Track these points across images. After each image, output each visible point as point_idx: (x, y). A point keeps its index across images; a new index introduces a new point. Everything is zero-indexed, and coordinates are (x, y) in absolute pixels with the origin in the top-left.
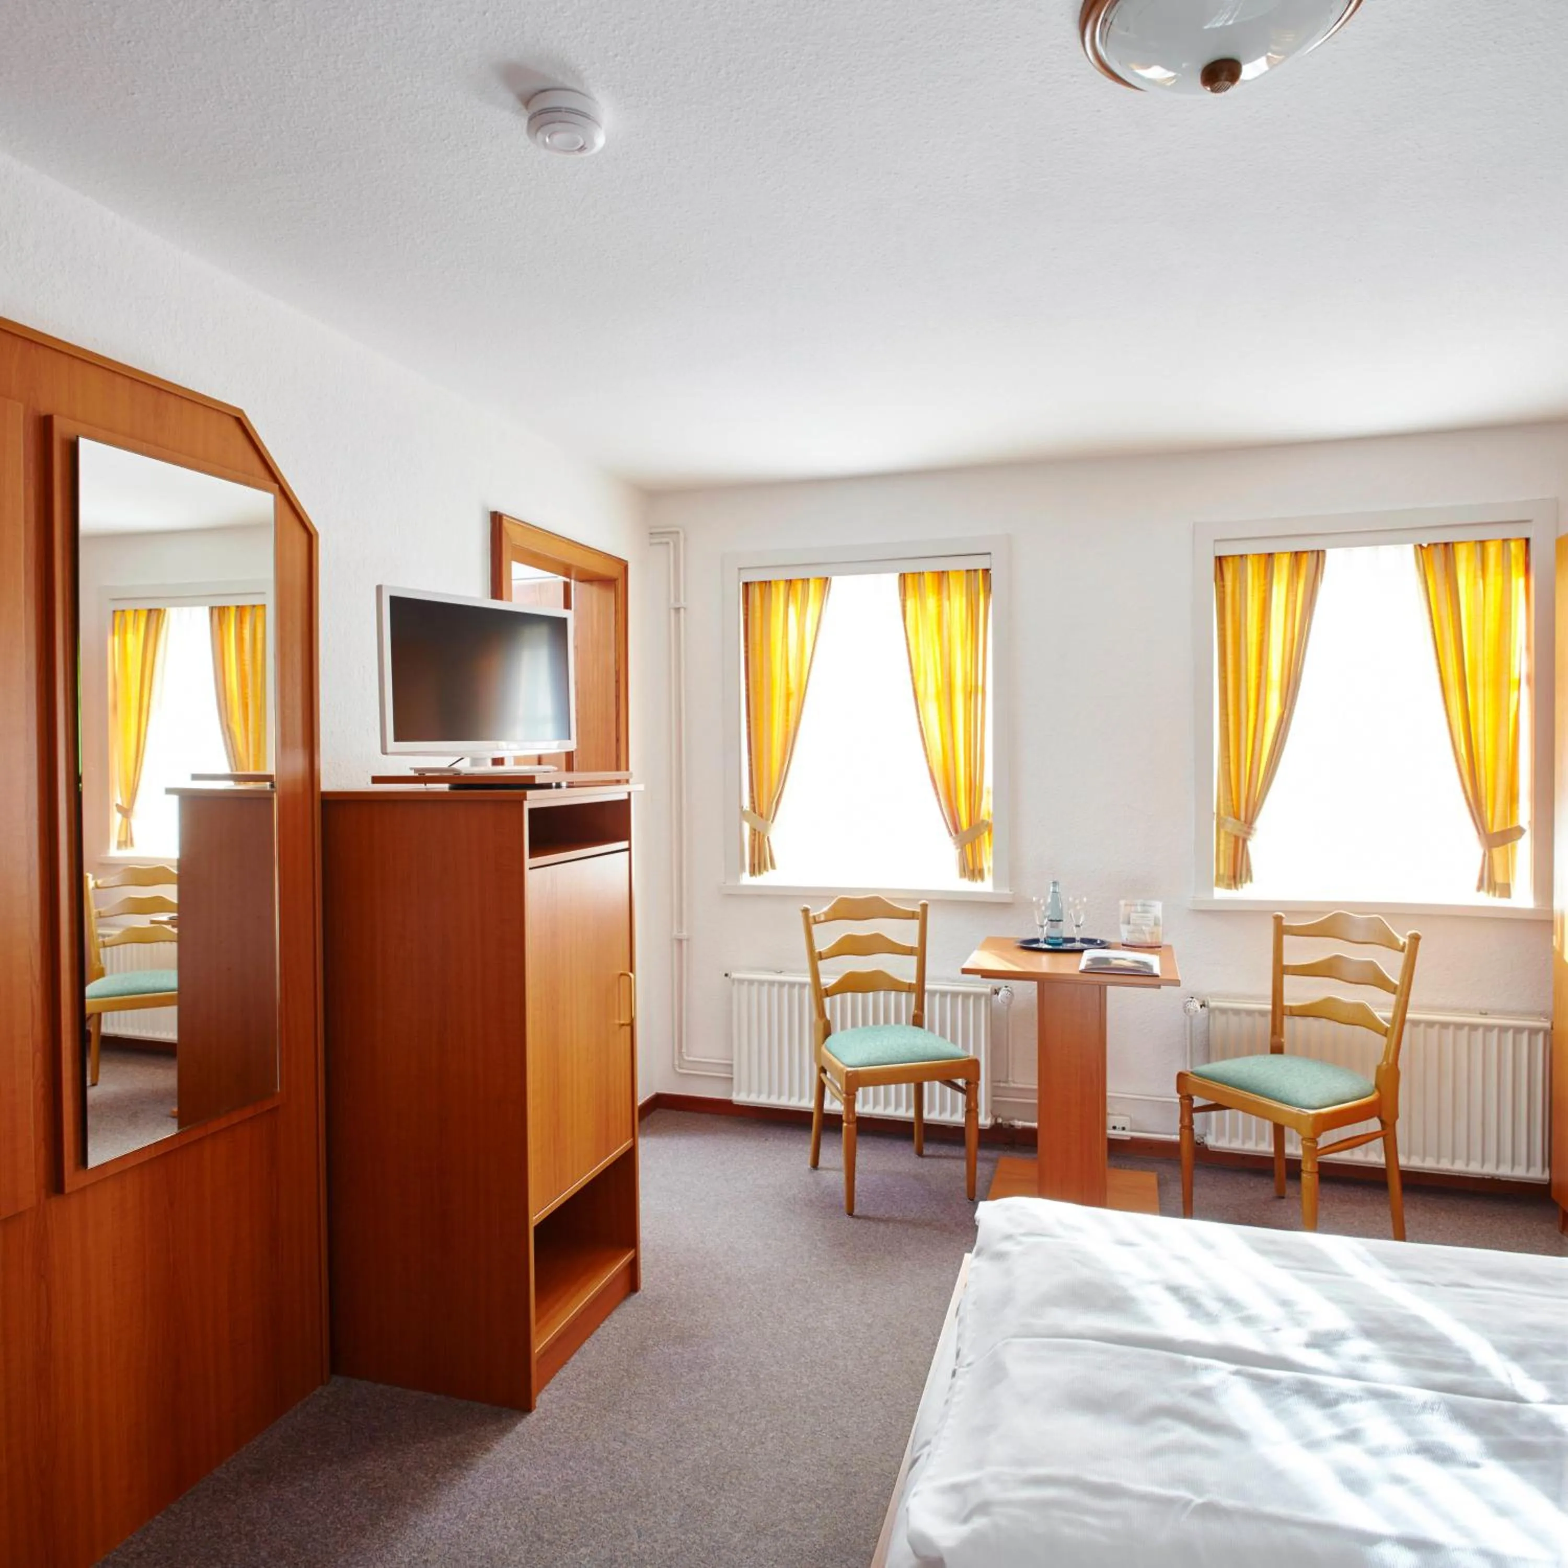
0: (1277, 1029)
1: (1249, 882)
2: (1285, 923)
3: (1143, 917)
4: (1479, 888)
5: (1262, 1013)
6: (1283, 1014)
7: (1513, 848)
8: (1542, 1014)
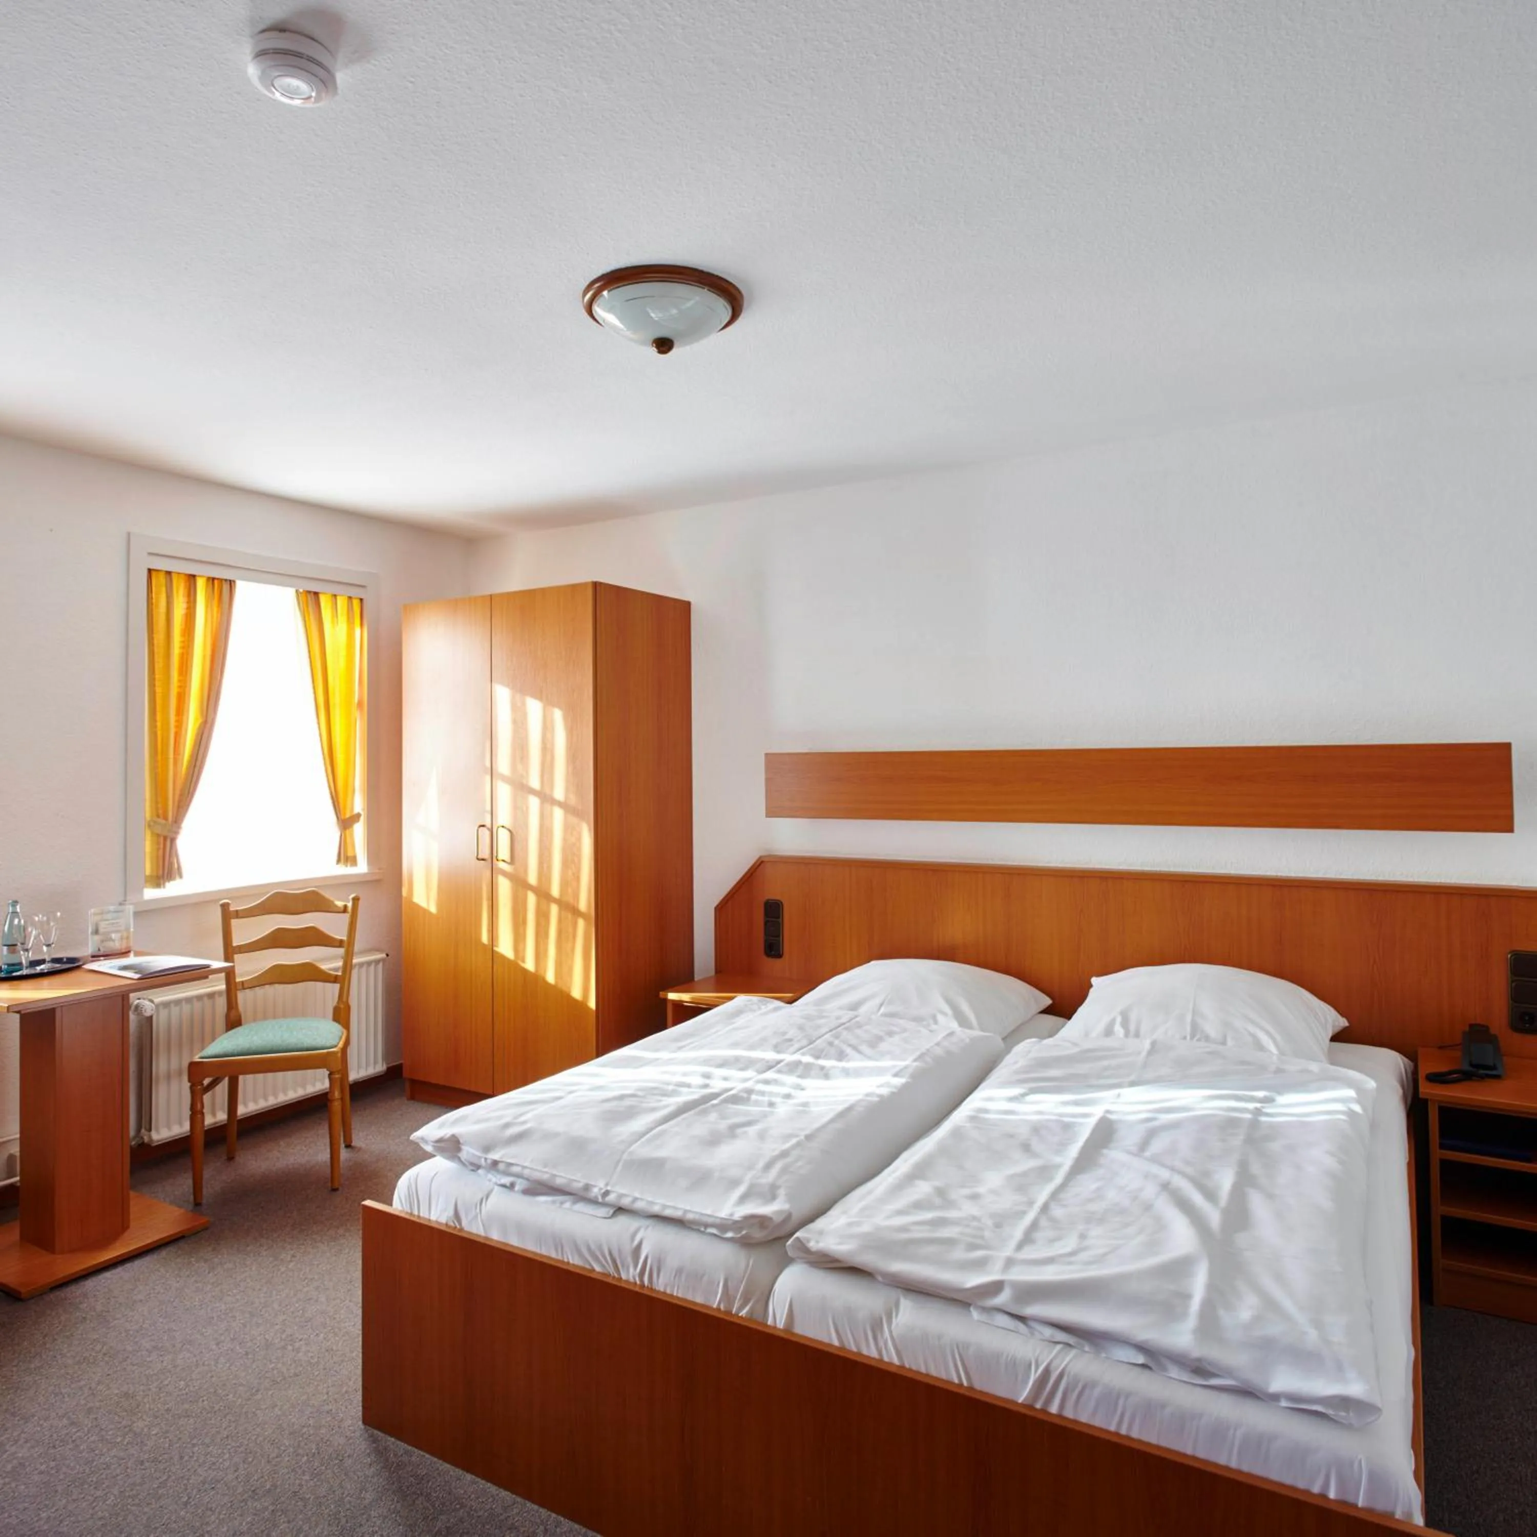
0: (232, 1004)
1: (177, 877)
2: (232, 908)
3: (113, 924)
4: (339, 861)
5: (219, 993)
6: (237, 990)
7: (353, 831)
8: (379, 950)
